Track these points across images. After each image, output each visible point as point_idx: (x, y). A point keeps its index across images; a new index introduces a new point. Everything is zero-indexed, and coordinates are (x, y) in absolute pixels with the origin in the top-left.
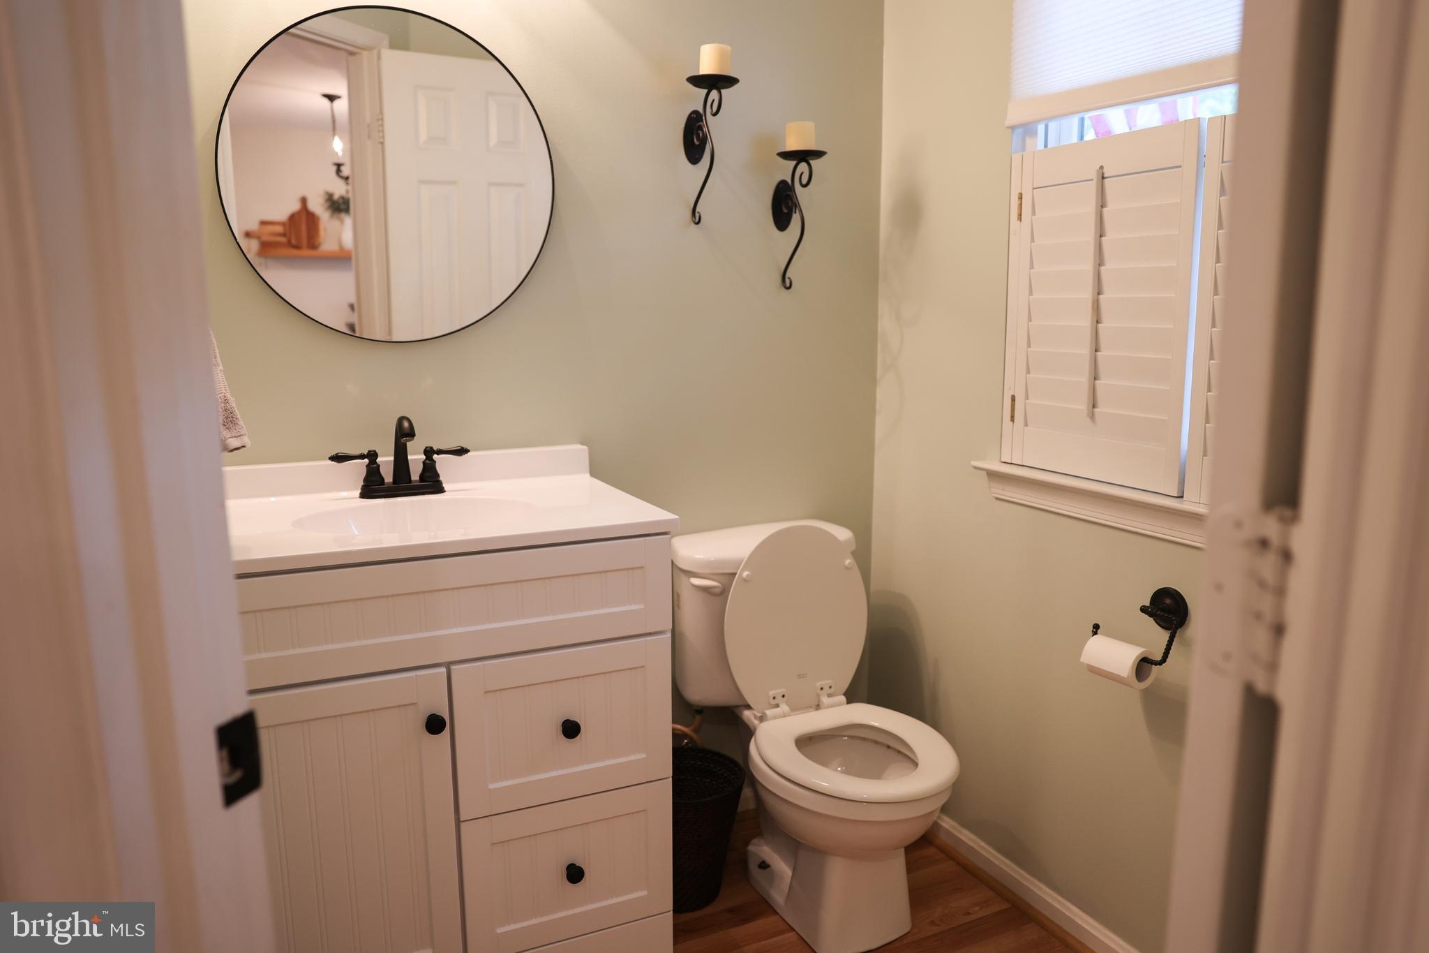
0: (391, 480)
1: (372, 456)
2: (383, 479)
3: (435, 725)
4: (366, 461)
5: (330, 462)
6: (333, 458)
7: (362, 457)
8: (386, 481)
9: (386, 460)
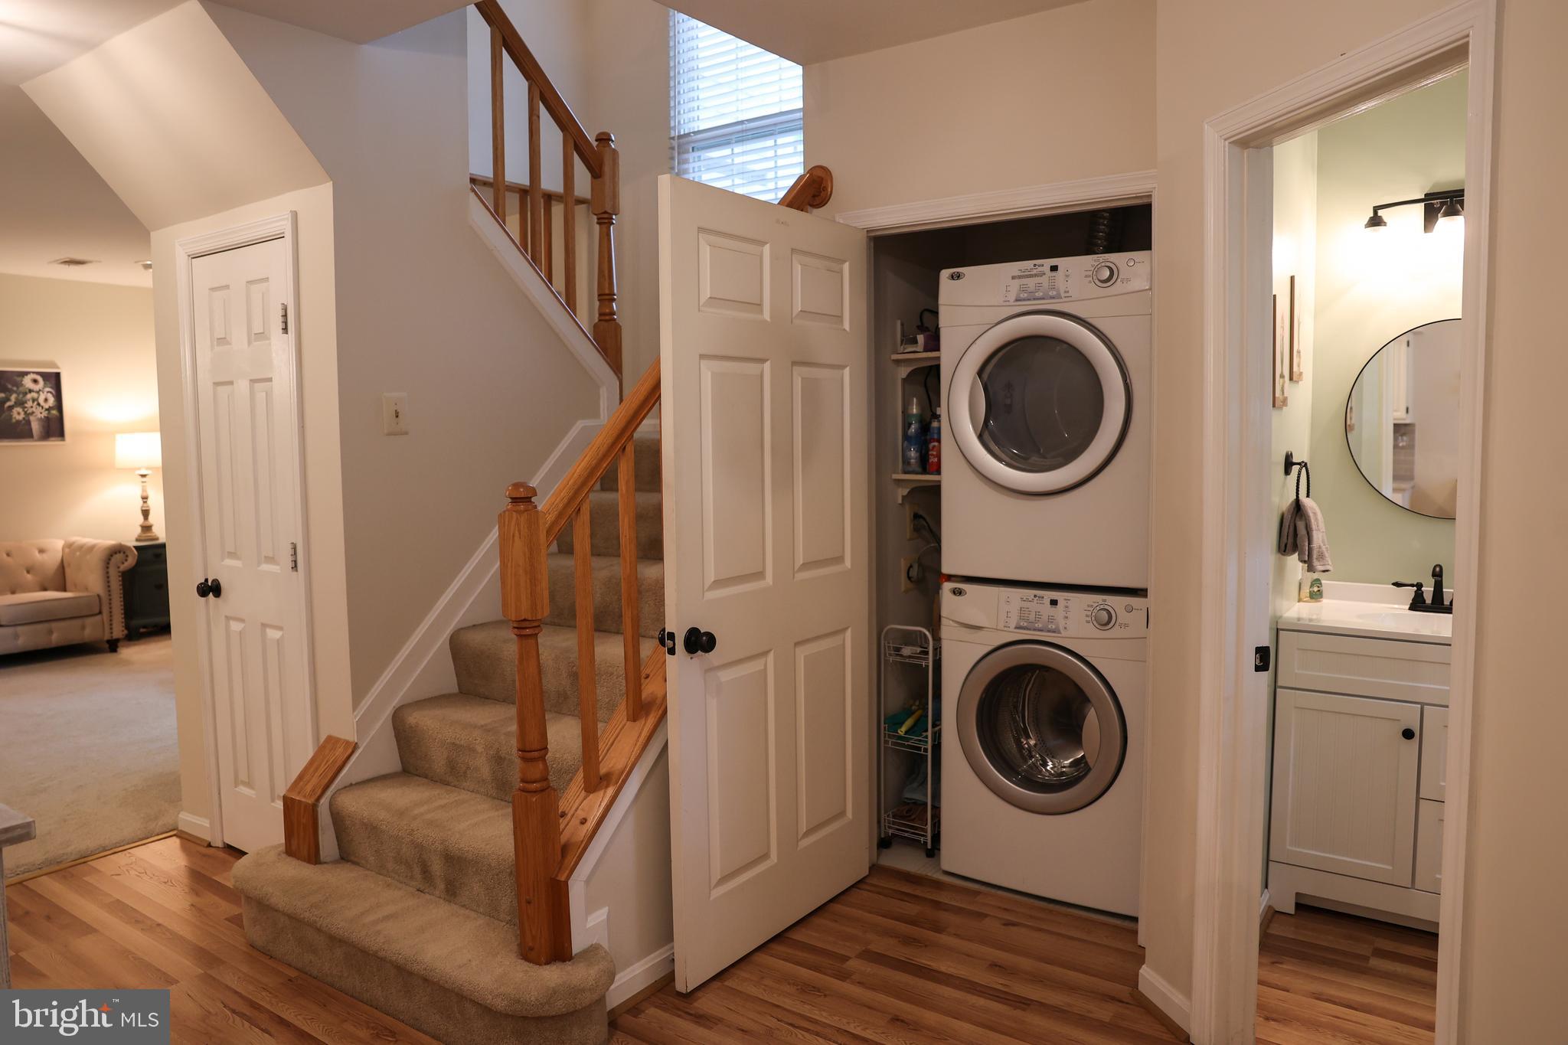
0: (1430, 602)
1: (1419, 586)
2: (1425, 601)
3: (1408, 734)
4: (1415, 588)
5: (1393, 586)
6: (1394, 584)
7: (1412, 585)
8: (1427, 602)
9: (1428, 590)
